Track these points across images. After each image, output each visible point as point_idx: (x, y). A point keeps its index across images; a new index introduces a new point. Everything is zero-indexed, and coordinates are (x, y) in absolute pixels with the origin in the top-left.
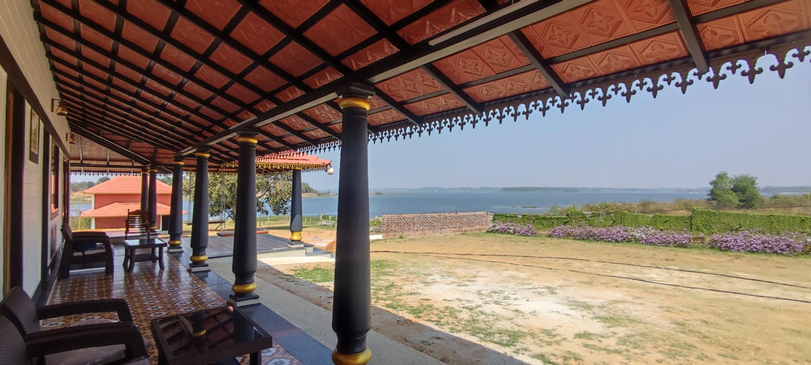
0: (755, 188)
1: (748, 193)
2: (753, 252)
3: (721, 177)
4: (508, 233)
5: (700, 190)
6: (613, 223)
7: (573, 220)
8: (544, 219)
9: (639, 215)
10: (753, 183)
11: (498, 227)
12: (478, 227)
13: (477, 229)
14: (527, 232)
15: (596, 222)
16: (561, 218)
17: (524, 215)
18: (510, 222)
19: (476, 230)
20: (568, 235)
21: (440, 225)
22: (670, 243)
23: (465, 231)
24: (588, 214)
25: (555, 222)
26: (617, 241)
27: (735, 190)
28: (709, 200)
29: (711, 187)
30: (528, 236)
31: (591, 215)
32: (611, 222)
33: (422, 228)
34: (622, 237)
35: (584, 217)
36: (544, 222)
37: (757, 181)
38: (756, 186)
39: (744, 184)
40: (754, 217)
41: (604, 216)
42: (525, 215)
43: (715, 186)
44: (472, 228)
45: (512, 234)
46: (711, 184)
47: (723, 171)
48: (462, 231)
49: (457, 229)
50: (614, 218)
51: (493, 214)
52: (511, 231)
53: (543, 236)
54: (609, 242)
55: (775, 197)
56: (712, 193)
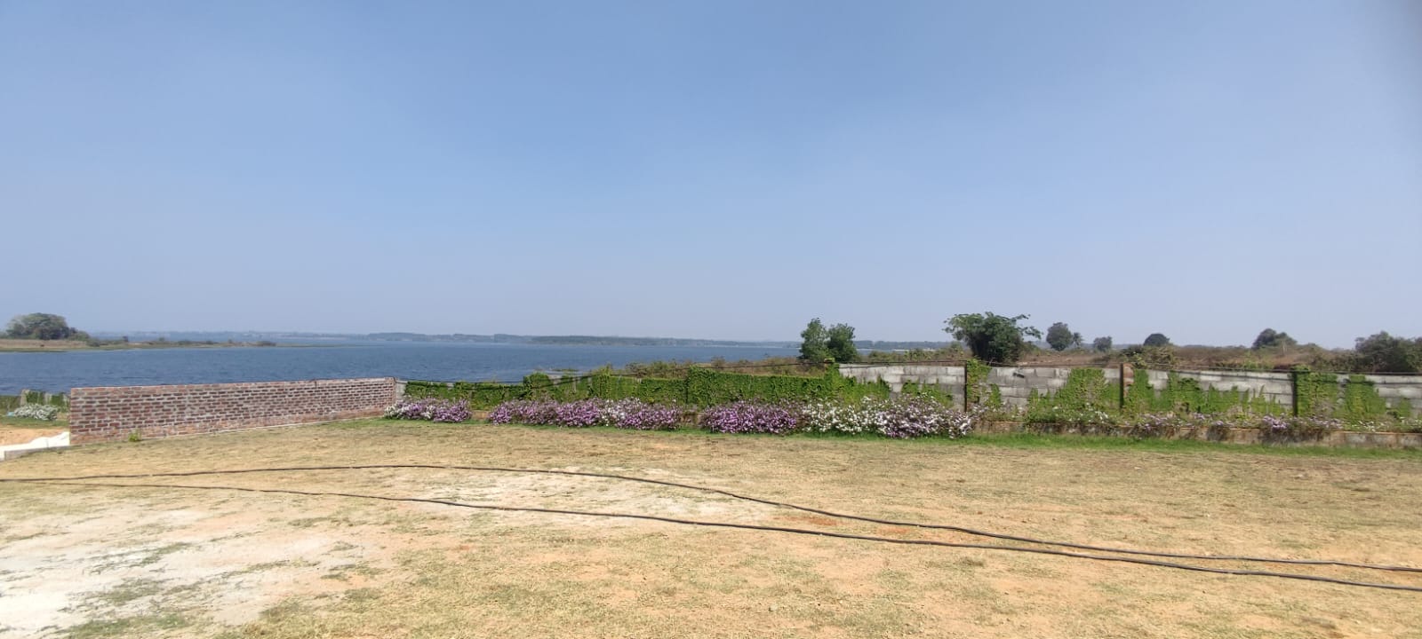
0: (852, 342)
1: (845, 349)
2: (745, 432)
3: (814, 326)
4: (423, 418)
5: (788, 345)
6: (590, 395)
7: (533, 391)
8: (490, 388)
9: (624, 380)
10: (851, 336)
11: (407, 408)
12: (371, 408)
13: (368, 412)
14: (455, 414)
15: (567, 393)
16: (516, 387)
17: (458, 384)
18: (434, 396)
19: (365, 414)
20: (518, 418)
21: (262, 408)
22: (653, 423)
23: (335, 418)
24: (556, 379)
25: (507, 395)
26: (585, 425)
27: (830, 345)
28: (800, 358)
29: (803, 340)
30: (456, 422)
31: (560, 381)
32: (588, 392)
33: (209, 415)
34: (593, 417)
35: (550, 383)
36: (489, 395)
37: (855, 333)
38: (853, 340)
39: (841, 337)
40: (755, 379)
41: (579, 382)
42: (460, 384)
43: (808, 339)
44: (355, 411)
45: (429, 420)
46: (803, 336)
47: (815, 317)
48: (326, 418)
49: (315, 415)
50: (591, 385)
51: (406, 382)
52: (427, 414)
53: (481, 420)
54: (575, 426)
55: (875, 355)
56: (804, 348)
